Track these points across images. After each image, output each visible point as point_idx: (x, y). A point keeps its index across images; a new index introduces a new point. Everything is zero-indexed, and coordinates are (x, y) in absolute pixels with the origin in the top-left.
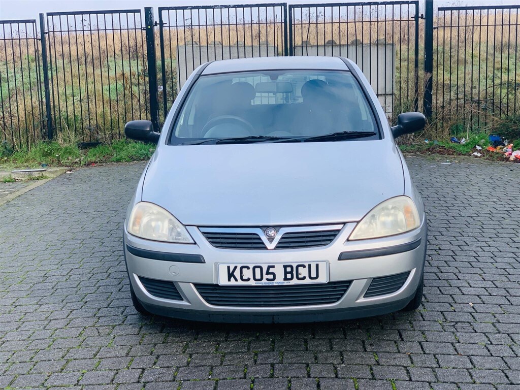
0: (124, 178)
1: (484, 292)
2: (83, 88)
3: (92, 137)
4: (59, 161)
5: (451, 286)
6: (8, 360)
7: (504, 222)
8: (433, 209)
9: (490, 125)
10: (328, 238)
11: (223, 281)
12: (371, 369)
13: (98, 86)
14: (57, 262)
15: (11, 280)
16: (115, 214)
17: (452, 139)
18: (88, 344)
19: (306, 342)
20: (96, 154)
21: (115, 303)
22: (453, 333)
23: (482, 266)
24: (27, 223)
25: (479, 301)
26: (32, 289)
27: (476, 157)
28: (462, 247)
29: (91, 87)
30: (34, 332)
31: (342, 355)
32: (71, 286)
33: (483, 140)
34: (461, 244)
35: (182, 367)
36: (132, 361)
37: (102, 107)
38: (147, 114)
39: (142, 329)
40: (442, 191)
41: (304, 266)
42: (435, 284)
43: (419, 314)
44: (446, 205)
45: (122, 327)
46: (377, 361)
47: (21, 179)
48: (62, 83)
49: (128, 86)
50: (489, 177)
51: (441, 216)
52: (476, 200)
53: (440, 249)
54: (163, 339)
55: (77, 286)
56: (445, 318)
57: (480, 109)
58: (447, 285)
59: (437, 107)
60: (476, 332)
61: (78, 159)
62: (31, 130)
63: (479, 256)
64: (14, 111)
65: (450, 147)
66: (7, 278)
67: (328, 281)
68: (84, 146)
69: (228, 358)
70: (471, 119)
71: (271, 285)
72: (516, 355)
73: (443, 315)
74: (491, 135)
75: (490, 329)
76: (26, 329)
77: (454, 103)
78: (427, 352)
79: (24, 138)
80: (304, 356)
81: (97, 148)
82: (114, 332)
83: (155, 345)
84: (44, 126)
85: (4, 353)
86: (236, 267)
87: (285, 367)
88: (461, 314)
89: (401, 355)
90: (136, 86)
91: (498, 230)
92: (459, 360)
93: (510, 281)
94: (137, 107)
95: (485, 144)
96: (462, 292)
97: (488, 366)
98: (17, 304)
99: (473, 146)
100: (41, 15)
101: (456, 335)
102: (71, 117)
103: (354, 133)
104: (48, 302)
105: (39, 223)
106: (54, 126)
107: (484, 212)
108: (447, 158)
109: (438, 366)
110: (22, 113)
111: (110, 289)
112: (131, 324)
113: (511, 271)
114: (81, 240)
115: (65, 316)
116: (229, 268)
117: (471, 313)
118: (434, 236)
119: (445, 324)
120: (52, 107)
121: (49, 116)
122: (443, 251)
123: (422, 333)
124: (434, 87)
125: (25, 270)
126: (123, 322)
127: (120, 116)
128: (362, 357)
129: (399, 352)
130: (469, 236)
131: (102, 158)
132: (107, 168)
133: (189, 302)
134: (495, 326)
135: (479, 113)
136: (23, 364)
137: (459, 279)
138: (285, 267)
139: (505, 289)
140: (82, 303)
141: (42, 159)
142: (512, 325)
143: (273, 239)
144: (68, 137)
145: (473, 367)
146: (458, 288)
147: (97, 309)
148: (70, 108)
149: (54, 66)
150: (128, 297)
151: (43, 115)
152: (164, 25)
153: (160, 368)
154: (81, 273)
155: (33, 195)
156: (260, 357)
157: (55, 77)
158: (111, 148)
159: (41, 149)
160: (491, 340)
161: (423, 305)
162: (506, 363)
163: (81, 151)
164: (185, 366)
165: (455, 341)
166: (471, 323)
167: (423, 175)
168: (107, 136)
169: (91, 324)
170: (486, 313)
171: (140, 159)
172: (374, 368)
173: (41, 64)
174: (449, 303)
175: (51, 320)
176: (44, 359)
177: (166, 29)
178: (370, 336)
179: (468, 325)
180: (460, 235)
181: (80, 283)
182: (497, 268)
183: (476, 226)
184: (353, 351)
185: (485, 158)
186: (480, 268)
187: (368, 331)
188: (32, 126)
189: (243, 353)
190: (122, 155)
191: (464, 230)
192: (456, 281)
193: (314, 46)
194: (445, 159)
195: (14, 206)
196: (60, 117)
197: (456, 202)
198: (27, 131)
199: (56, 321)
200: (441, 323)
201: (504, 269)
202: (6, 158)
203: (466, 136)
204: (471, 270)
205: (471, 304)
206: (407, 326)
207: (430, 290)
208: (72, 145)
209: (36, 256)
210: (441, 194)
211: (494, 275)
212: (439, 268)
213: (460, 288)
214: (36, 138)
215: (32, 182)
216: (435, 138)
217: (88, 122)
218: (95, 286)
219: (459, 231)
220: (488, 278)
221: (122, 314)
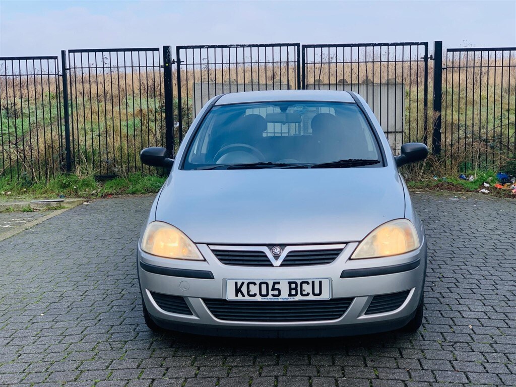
0: (139, 209)
1: (484, 316)
2: (102, 124)
3: (109, 170)
4: (77, 192)
5: (452, 310)
6: (24, 370)
7: (507, 253)
8: (438, 241)
9: (498, 163)
10: (331, 257)
11: (231, 296)
12: (371, 382)
13: (117, 122)
14: (73, 283)
15: (28, 300)
16: (130, 241)
17: (461, 177)
18: (101, 357)
19: (309, 358)
20: (112, 187)
21: (127, 321)
22: (452, 352)
23: (483, 293)
24: (44, 249)
25: (478, 323)
26: (49, 308)
27: (484, 193)
28: (465, 275)
29: (109, 122)
30: (50, 346)
31: (343, 370)
32: (85, 306)
33: (491, 178)
34: (464, 273)
35: (190, 378)
36: (142, 372)
37: (119, 141)
39: (153, 344)
40: (448, 224)
41: (308, 283)
42: (437, 308)
43: (419, 334)
44: (451, 237)
45: (133, 343)
46: (376, 375)
47: (39, 209)
48: (81, 119)
49: (145, 122)
50: (495, 212)
51: (446, 247)
52: (481, 233)
53: (443, 277)
54: (172, 353)
55: (92, 305)
56: (445, 339)
57: (488, 148)
58: (448, 309)
59: (445, 145)
60: (473, 351)
61: (95, 191)
62: (51, 163)
63: (481, 284)
64: (34, 144)
65: (459, 184)
66: (25, 298)
67: (331, 297)
68: (101, 179)
69: (234, 370)
70: (479, 157)
71: (276, 300)
72: (511, 372)
73: (443, 336)
74: (499, 173)
75: (487, 349)
76: (43, 343)
77: (462, 141)
78: (426, 368)
79: (43, 170)
80: (306, 370)
81: (114, 181)
82: (126, 346)
83: (165, 358)
84: (63, 159)
85: (20, 364)
86: (243, 283)
87: (288, 379)
88: (460, 335)
89: (401, 370)
90: (153, 122)
91: (500, 261)
92: (456, 376)
93: (509, 306)
94: (154, 141)
95: (493, 181)
96: (462, 316)
97: (483, 381)
98: (34, 321)
99: (481, 183)
100: (63, 53)
101: (454, 354)
102: (90, 150)
103: (358, 160)
104: (63, 319)
105: (56, 249)
106: (73, 158)
107: (488, 243)
108: (455, 194)
109: (434, 380)
110: (42, 146)
111: (123, 309)
112: (143, 340)
113: (511, 298)
114: (97, 265)
115: (80, 332)
116: (236, 283)
117: (469, 335)
118: (438, 265)
119: (444, 344)
120: (71, 140)
121: (68, 148)
122: (446, 279)
123: (422, 351)
124: (443, 125)
125: (41, 291)
126: (135, 338)
127: (137, 150)
128: (363, 372)
129: (398, 368)
130: (472, 266)
131: (118, 190)
132: (123, 200)
133: (198, 316)
134: (492, 347)
135: (487, 151)
136: (39, 374)
137: (460, 304)
138: (290, 283)
139: (504, 313)
140: (96, 321)
141: (60, 191)
142: (508, 345)
143: (279, 257)
144: (86, 169)
145: (468, 382)
146: (459, 312)
147: (110, 327)
148: (89, 142)
149: (74, 103)
150: (140, 316)
151: (62, 148)
152: (181, 63)
153: (170, 378)
154: (96, 294)
155: (51, 224)
156: (265, 370)
157: (75, 114)
158: (127, 181)
159: (59, 181)
160: (488, 358)
161: (424, 327)
162: (501, 379)
163: (98, 183)
164: (193, 378)
165: (452, 359)
166: (470, 344)
167: (430, 209)
168: (124, 169)
169: (104, 339)
170: (485, 334)
171: (155, 192)
172: (373, 381)
173: (62, 101)
174: (449, 325)
175: (66, 336)
176: (59, 370)
177: (183, 67)
178: (371, 354)
179: (466, 345)
180: (463, 264)
181: (94, 303)
182: (497, 294)
183: (480, 257)
184: (354, 366)
185: (493, 194)
186: (481, 295)
187: (369, 349)
188: (51, 158)
189: (249, 366)
190: (138, 187)
191: (468, 259)
192: (457, 306)
193: (326, 84)
194: (453, 195)
195: (33, 233)
196: (79, 150)
197: (462, 234)
198: (46, 163)
199: (71, 336)
200: (440, 342)
201: (504, 296)
202: (25, 190)
203: (474, 173)
204: (472, 296)
205: (470, 326)
206: (408, 345)
207: (431, 313)
208: (90, 177)
209: (52, 279)
210: (447, 226)
211: (494, 301)
212: (441, 294)
213: (461, 312)
214: (55, 170)
215: (50, 212)
216: (444, 175)
217: (106, 157)
218: (109, 305)
219: (463, 260)
220: (489, 303)
221: (134, 331)
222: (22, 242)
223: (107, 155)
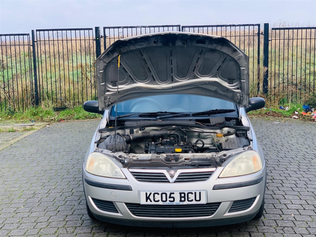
1: (301, 207)
2: (57, 73)
3: (62, 104)
4: (42, 118)
5: (281, 203)
7: (312, 161)
8: (269, 153)
9: (303, 99)
10: (207, 176)
13: (66, 72)
14: (41, 184)
15: (13, 196)
16: (76, 153)
17: (280, 108)
20: (64, 115)
21: (76, 212)
22: (282, 234)
23: (299, 190)
24: (23, 159)
25: (298, 213)
26: (26, 202)
27: (295, 118)
28: (287, 177)
29: (62, 73)
30: (28, 230)
32: (49, 201)
33: (299, 108)
34: (286, 176)
37: (68, 85)
38: (95, 90)
39: (93, 229)
40: (274, 140)
41: (192, 193)
42: (271, 202)
43: (261, 221)
44: (277, 150)
45: (81, 228)
47: (19, 130)
48: (44, 70)
49: (84, 73)
50: (303, 132)
51: (274, 157)
52: (295, 147)
53: (274, 179)
55: (54, 200)
56: (277, 224)
57: (297, 89)
58: (278, 202)
59: (271, 88)
60: (296, 233)
61: (53, 118)
62: (26, 99)
63: (297, 184)
64: (15, 88)
65: (279, 112)
66: (11, 194)
68: (57, 109)
70: (292, 95)
73: (276, 222)
74: (304, 105)
75: (305, 231)
76: (23, 228)
77: (281, 85)
79: (21, 104)
81: (65, 111)
82: (76, 231)
84: (33, 97)
86: (151, 194)
88: (287, 221)
90: (89, 73)
91: (308, 167)
94: (90, 85)
95: (300, 110)
98: (17, 212)
99: (293, 112)
101: (284, 235)
102: (50, 92)
103: (222, 110)
104: (35, 211)
105: (30, 159)
106: (40, 97)
107: (300, 154)
108: (277, 119)
110: (20, 89)
111: (73, 203)
112: (87, 226)
114: (56, 170)
115: (46, 221)
116: (146, 194)
117: (293, 221)
118: (270, 170)
119: (277, 228)
120: (38, 85)
121: (36, 91)
122: (275, 180)
123: (263, 234)
125: (22, 190)
126: (81, 225)
127: (79, 92)
130: (291, 171)
131: (68, 117)
132: (71, 123)
134: (308, 230)
135: (296, 92)
137: (285, 199)
139: (313, 205)
140: (57, 212)
141: (32, 117)
143: (173, 177)
144: (48, 104)
146: (285, 204)
147: (65, 216)
148: (49, 86)
150: (84, 208)
151: (33, 90)
154: (56, 192)
155: (26, 140)
157: (40, 66)
158: (73, 111)
159: (31, 111)
163: (55, 113)
166: (293, 228)
167: (263, 130)
168: (71, 103)
169: (62, 226)
170: (302, 221)
171: (91, 118)
173: (32, 58)
174: (280, 215)
175: (38, 222)
179: (291, 229)
180: (286, 170)
181: (55, 198)
182: (308, 191)
183: (296, 164)
185: (300, 119)
186: (298, 192)
187: (230, 233)
188: (26, 97)
190: (80, 115)
191: (288, 166)
192: (283, 200)
195: (15, 147)
196: (43, 92)
197: (283, 148)
198: (23, 100)
199: (41, 223)
200: (275, 227)
201: (313, 192)
202: (10, 117)
203: (289, 105)
204: (292, 193)
205: (292, 215)
206: (254, 229)
207: (268, 206)
208: (50, 109)
209: (28, 181)
210: (274, 142)
211: (307, 196)
212: (273, 191)
213: (286, 205)
214: (28, 104)
215: (26, 132)
216: (270, 106)
217: (60, 95)
218: (64, 201)
219: (285, 167)
220: (303, 198)
221: (81, 219)
222: (9, 154)
223: (61, 95)
